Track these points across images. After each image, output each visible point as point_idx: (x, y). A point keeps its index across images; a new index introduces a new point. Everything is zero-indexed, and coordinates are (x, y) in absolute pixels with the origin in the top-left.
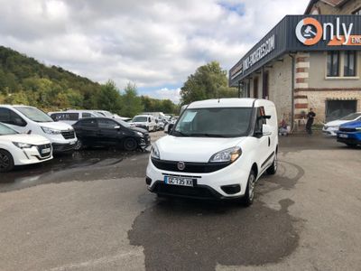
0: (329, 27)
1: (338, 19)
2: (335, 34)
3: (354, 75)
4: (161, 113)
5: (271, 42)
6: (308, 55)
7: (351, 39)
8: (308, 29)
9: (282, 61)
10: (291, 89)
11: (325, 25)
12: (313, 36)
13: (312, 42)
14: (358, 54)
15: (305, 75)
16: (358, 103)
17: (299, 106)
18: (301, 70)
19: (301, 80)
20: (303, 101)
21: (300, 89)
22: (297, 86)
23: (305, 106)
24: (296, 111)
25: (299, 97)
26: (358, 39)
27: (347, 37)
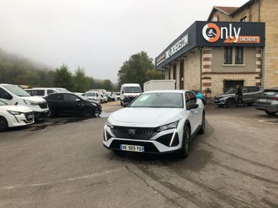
0: (224, 30)
1: (231, 25)
2: (229, 35)
3: (242, 63)
4: (104, 90)
5: (186, 39)
6: (211, 49)
7: (239, 39)
8: (211, 31)
10: (200, 73)
11: (222, 29)
12: (214, 36)
13: (214, 40)
14: (244, 48)
15: (209, 63)
16: (245, 83)
17: (206, 84)
18: (207, 59)
19: (206, 67)
20: (208, 81)
21: (206, 73)
22: (204, 70)
23: (210, 84)
24: (204, 88)
25: (205, 78)
26: (244, 39)
27: (237, 36)
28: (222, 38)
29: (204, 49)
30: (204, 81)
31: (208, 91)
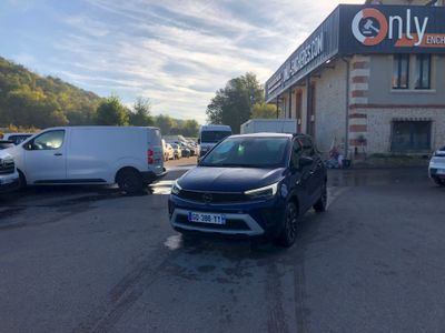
0: (396, 21)
1: (409, 11)
3: (429, 88)
4: (181, 137)
6: (367, 59)
8: (369, 24)
9: (333, 68)
10: (345, 107)
11: (391, 19)
12: (374, 34)
13: (374, 41)
14: (435, 58)
15: (364, 87)
16: (433, 126)
17: (356, 128)
18: (359, 79)
19: (357, 94)
20: (361, 122)
21: (356, 106)
22: (353, 101)
23: (363, 128)
24: (352, 135)
25: (356, 116)
26: (434, 39)
27: (421, 35)
28: (390, 37)
29: (356, 59)
30: (353, 122)
31: (361, 141)
